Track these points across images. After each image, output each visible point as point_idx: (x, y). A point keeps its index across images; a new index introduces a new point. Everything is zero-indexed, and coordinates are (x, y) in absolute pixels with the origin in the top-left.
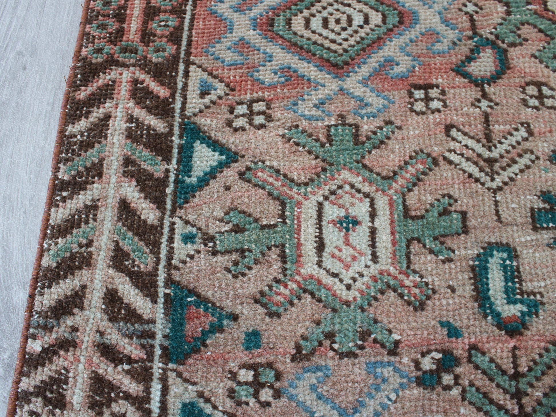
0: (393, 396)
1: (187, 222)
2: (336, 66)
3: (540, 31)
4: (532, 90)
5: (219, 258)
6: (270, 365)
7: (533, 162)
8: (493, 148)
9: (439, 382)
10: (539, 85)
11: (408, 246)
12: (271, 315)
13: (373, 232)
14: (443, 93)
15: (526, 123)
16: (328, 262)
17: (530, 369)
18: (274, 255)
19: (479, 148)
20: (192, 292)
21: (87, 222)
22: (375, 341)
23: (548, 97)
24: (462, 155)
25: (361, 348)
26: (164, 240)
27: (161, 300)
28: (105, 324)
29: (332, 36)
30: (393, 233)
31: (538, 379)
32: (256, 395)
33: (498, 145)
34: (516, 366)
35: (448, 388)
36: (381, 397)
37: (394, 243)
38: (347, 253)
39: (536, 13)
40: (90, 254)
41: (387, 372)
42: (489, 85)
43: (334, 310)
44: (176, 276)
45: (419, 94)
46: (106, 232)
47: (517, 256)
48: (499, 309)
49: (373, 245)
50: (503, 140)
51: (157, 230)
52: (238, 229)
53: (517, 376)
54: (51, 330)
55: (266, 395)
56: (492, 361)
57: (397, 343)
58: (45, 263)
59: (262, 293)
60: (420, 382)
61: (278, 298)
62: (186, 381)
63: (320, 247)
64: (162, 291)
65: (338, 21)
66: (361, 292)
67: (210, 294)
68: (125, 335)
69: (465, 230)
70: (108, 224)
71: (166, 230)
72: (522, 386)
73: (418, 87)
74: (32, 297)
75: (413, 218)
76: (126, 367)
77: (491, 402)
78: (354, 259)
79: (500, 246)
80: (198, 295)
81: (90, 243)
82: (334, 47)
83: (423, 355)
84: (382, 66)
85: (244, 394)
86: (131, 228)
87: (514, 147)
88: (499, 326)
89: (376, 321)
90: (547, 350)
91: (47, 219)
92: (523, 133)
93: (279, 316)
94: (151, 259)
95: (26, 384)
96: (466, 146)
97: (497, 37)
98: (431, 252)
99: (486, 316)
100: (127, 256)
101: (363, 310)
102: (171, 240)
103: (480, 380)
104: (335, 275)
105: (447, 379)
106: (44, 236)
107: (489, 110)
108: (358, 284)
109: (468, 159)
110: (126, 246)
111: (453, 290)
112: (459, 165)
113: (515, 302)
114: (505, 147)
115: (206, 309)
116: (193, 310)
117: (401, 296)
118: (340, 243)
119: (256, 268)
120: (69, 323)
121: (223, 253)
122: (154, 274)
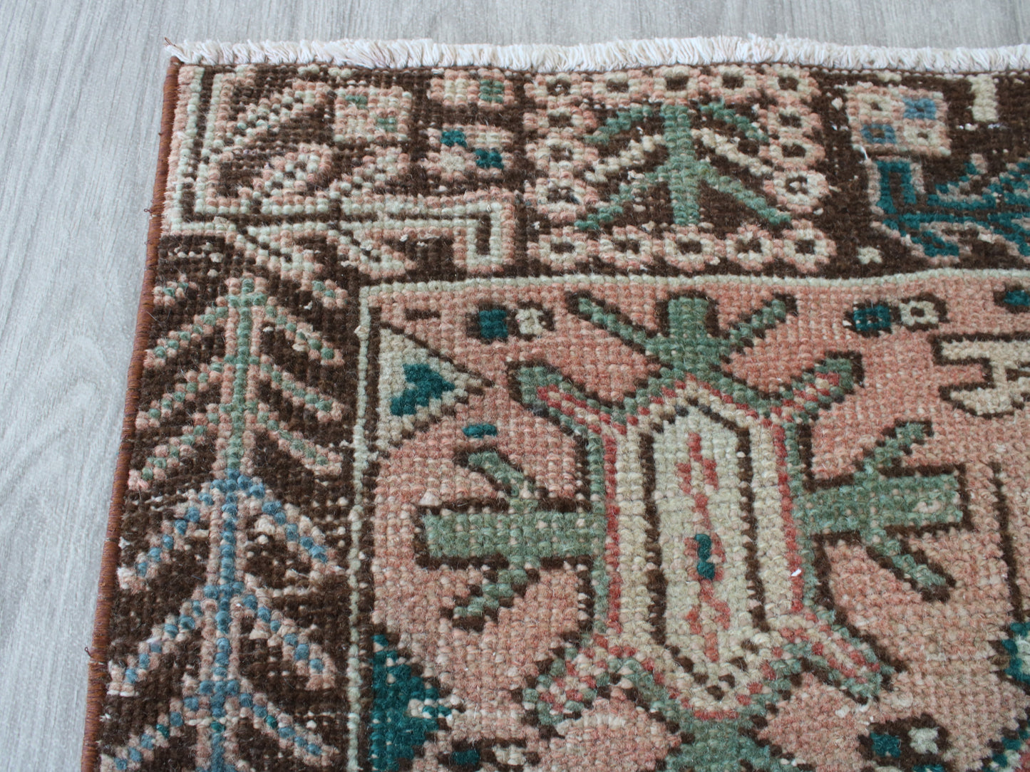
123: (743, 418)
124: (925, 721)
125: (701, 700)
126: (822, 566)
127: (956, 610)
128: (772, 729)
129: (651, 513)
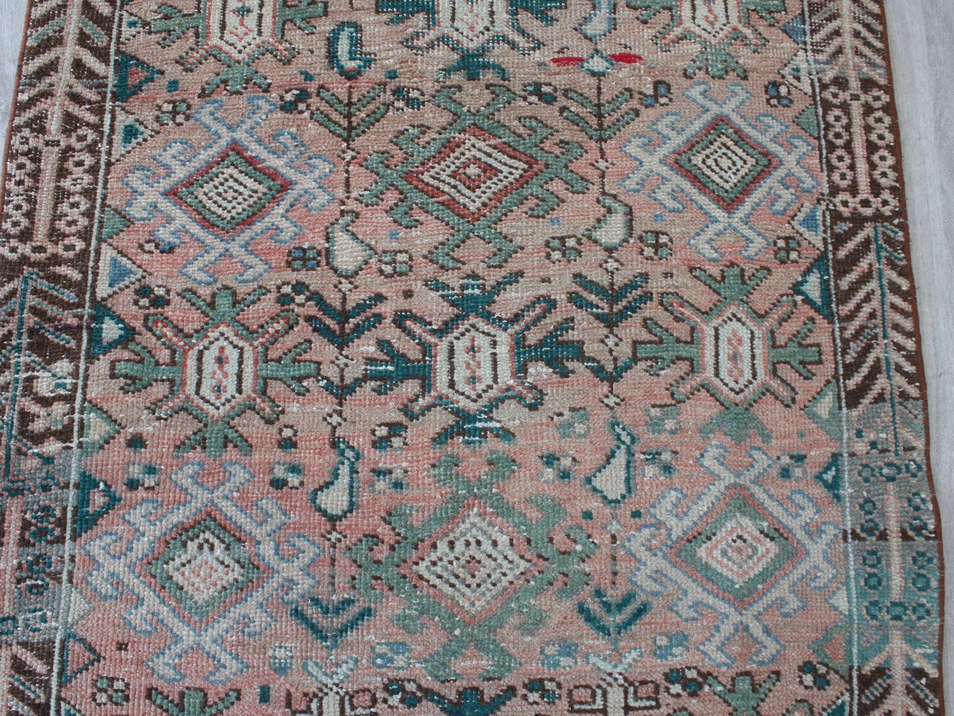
0: (264, 117)
1: (131, 14)
5: (153, 36)
6: (184, 101)
9: (296, 108)
11: (283, 25)
12: (186, 70)
13: (260, 17)
16: (227, 36)
17: (359, 100)
18: (191, 33)
20: (133, 58)
21: (59, 16)
22: (255, 84)
25: (246, 88)
26: (115, 26)
27: (112, 63)
28: (73, 81)
30: (274, 17)
31: (364, 106)
32: (174, 119)
34: (350, 98)
35: (301, 112)
36: (256, 118)
37: (274, 23)
38: (241, 30)
40: (62, 37)
41: (261, 103)
43: (229, 66)
44: (123, 48)
46: (73, 22)
47: (361, 30)
48: (343, 63)
49: (260, 25)
51: (110, 20)
52: (166, 17)
53: (350, 104)
54: (35, 86)
55: (180, 118)
56: (333, 95)
57: (269, 85)
58: (29, 44)
59: (181, 57)
60: (282, 108)
61: (191, 60)
62: (127, 112)
63: (223, 27)
64: (112, 58)
66: (248, 55)
67: (145, 59)
68: (86, 87)
69: (326, 14)
70: (75, 17)
71: (116, 20)
72: (352, 110)
74: (20, 67)
75: (289, 7)
76: (88, 106)
77: (330, 120)
78: (246, 34)
79: (350, 24)
80: (138, 60)
81: (61, 30)
83: (287, 92)
85: (165, 118)
86: (91, 19)
88: (341, 74)
89: (256, 72)
90: (374, 89)
91: (29, 15)
93: (192, 71)
94: (105, 39)
95: (17, 121)
98: (300, 28)
99: (333, 68)
100: (89, 37)
101: (249, 65)
102: (120, 26)
103: (324, 107)
104: (232, 45)
105: (302, 106)
106: (27, 26)
108: (247, 50)
110: (87, 31)
111: (312, 52)
113: (355, 59)
115: (143, 68)
116: (134, 68)
117: (276, 56)
118: (237, 24)
119: (178, 42)
120: (48, 81)
121: (156, 33)
122: (108, 47)
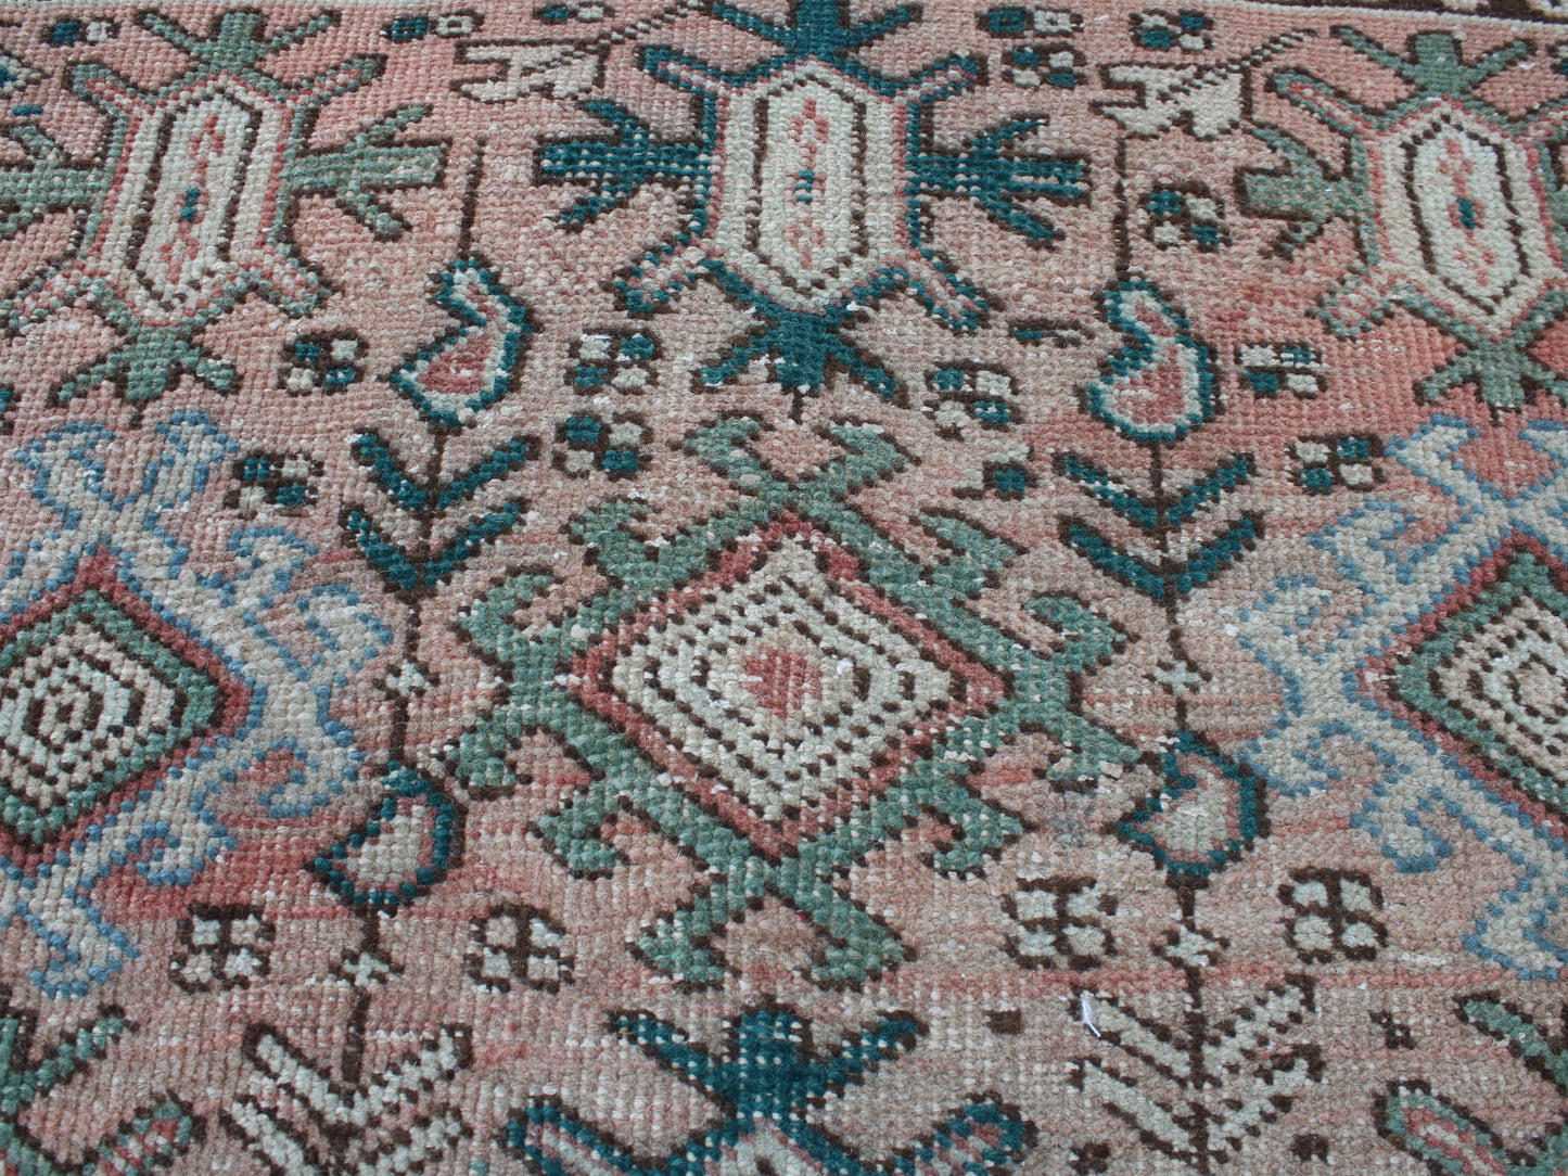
2: (26, 842)
3: (571, 752)
4: (502, 931)
7: (453, 1142)
8: (357, 1096)
10: (523, 914)
14: (269, 931)
15: (462, 1027)
19: (320, 1097)
23: (541, 954)
24: (271, 1113)
29: (39, 755)
33: (374, 1089)
39: (576, 697)
42: (392, 912)
45: (206, 932)
50: (388, 1075)
65: (64, 713)
73: (207, 913)
82: (33, 787)
84: (135, 849)
87: (413, 1097)
92: (447, 1057)
96: (289, 1088)
97: (451, 768)
107: (373, 986)
109: (284, 1126)
112: (253, 1140)
114: (389, 1095)
123: (260, 103)
124: (348, 335)
125: (151, 311)
126: (293, 212)
127: (407, 250)
128: (208, 337)
129: (155, 173)
